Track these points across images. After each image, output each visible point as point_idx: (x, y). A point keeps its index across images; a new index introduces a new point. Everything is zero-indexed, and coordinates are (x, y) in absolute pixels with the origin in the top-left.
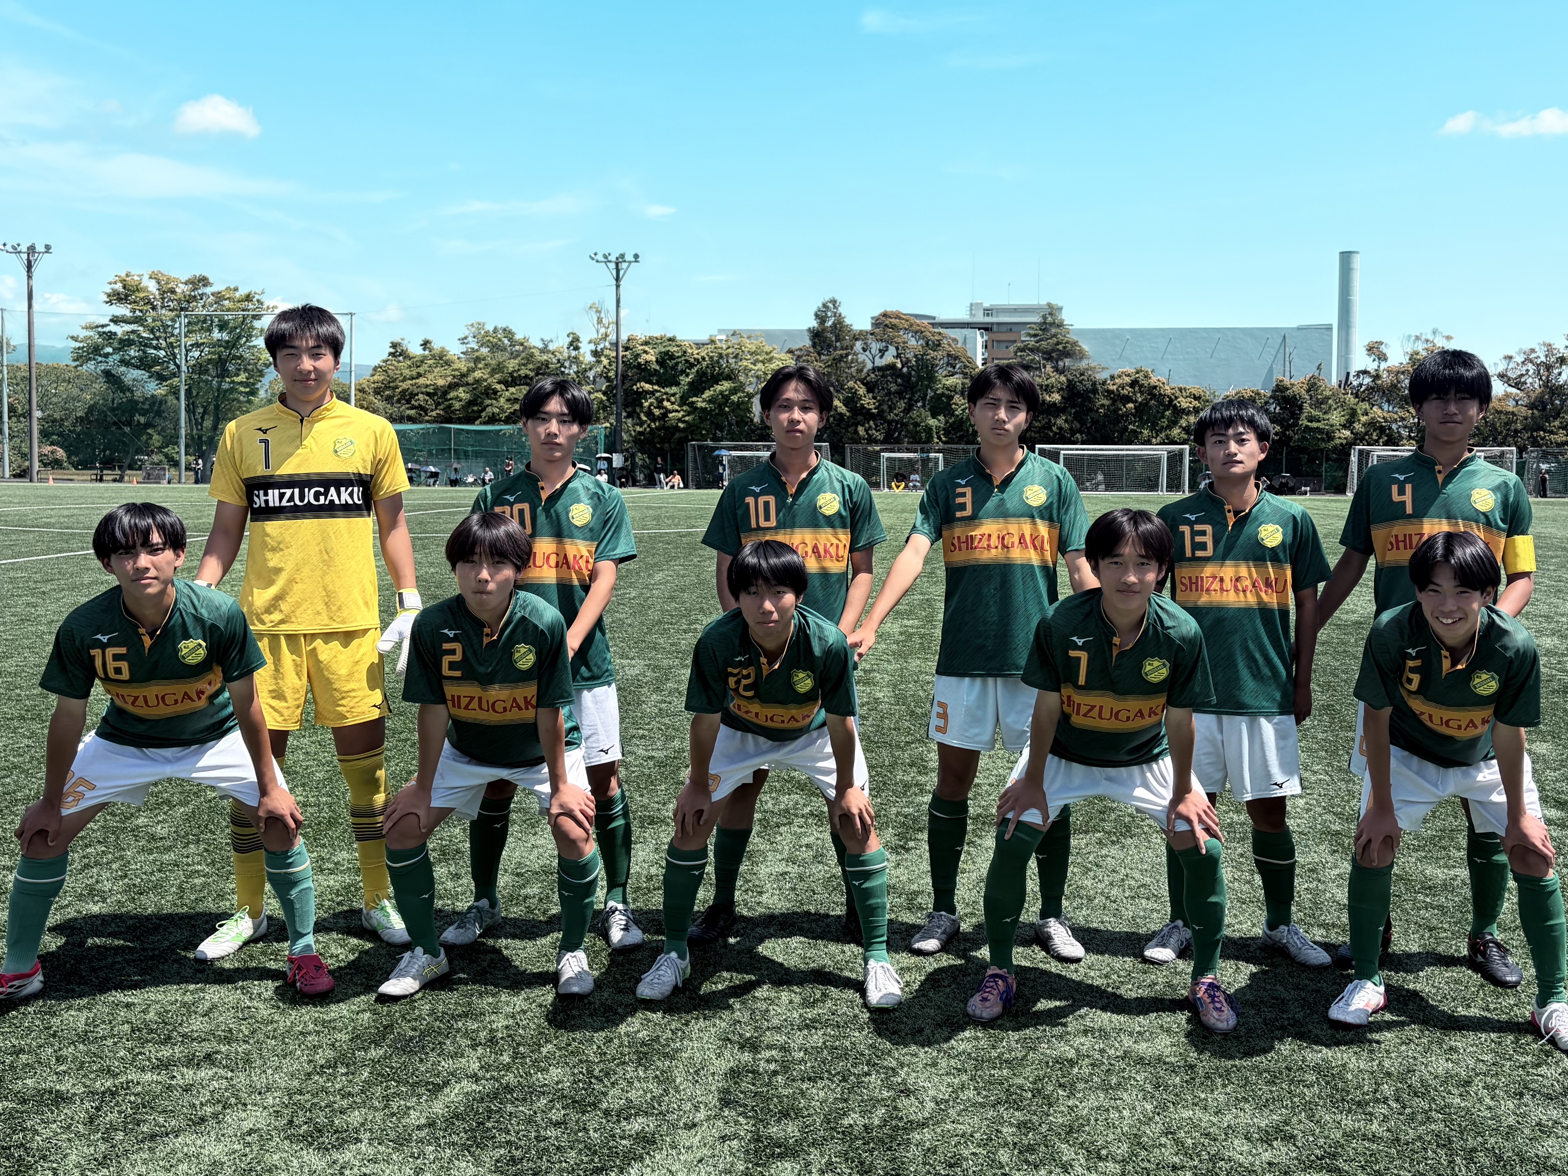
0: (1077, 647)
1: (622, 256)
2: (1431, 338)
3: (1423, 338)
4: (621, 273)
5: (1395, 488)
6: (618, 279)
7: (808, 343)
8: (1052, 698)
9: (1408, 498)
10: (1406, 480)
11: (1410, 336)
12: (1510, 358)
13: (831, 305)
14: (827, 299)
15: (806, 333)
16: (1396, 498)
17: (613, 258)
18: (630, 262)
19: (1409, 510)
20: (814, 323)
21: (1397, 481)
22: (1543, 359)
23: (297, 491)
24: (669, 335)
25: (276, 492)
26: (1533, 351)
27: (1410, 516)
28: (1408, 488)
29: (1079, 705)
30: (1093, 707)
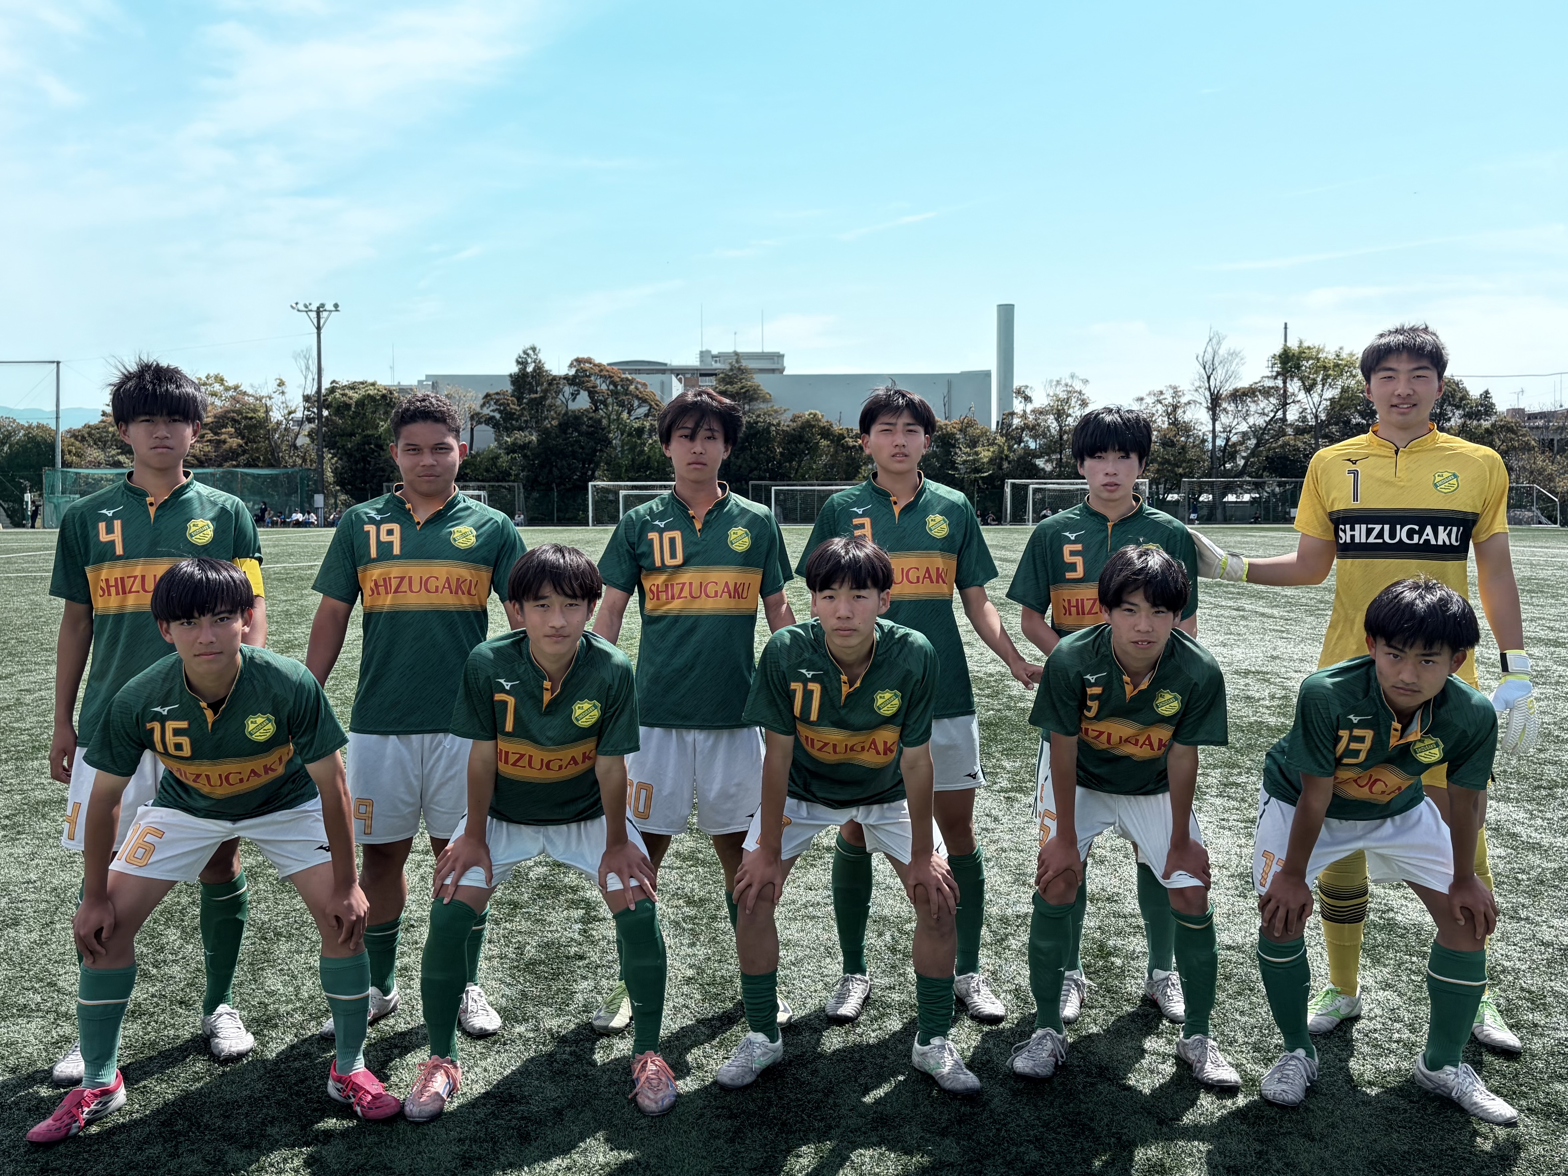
0: (503, 690)
1: (323, 305)
2: (1070, 382)
3: (1063, 382)
4: (322, 321)
5: (102, 526)
6: (319, 328)
7: (509, 388)
8: (487, 746)
9: (117, 536)
10: (115, 516)
11: (1051, 381)
12: (1142, 399)
13: (530, 352)
14: (528, 346)
15: (508, 379)
16: (104, 537)
17: (314, 307)
18: (331, 311)
19: (119, 551)
20: (514, 369)
21: (105, 518)
22: (1170, 400)
23: (1387, 527)
24: (370, 380)
25: (1364, 527)
26: (1161, 393)
27: (119, 558)
28: (117, 524)
29: (507, 753)
30: (522, 756)
